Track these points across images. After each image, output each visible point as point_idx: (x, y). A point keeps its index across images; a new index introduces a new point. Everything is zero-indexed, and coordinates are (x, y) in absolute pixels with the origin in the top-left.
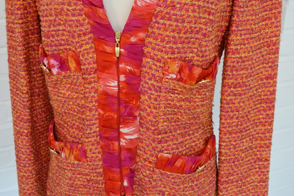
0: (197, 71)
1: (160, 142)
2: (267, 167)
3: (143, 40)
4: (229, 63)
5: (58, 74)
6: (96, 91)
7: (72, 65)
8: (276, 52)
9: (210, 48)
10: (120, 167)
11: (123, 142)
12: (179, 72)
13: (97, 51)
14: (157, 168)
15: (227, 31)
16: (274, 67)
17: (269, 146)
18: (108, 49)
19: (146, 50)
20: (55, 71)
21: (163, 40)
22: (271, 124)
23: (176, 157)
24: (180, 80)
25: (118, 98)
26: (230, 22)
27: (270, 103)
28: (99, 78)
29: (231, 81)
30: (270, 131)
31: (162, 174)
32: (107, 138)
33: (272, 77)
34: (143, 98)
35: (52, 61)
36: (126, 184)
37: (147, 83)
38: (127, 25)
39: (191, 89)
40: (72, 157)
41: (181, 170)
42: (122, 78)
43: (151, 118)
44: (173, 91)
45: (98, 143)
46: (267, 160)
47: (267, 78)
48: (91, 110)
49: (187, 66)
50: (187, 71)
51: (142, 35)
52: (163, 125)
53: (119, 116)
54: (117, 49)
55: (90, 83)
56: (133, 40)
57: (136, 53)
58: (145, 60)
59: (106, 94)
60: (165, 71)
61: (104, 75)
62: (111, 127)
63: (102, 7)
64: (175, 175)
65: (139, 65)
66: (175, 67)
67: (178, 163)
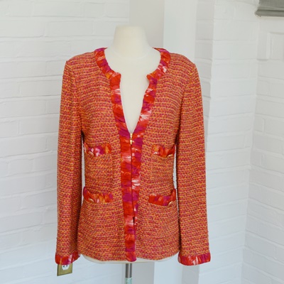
0: (167, 151)
1: (151, 188)
2: (205, 207)
3: (142, 136)
4: (180, 148)
5: (99, 156)
6: (120, 162)
7: (107, 150)
8: (203, 142)
9: (172, 139)
10: (132, 201)
11: (133, 187)
12: (159, 151)
13: (121, 143)
14: (150, 202)
15: (178, 132)
16: (203, 150)
17: (205, 195)
18: (127, 141)
19: (144, 141)
20: (97, 154)
21: (151, 136)
22: (204, 182)
23: (158, 196)
24: (159, 155)
25: (131, 165)
26: (179, 127)
27: (203, 169)
28: (121, 155)
29: (182, 157)
30: (205, 186)
31: (151, 206)
32: (126, 186)
33: (203, 156)
34: (142, 164)
35: (97, 149)
36: (135, 210)
37: (144, 157)
38: (136, 130)
39: (164, 160)
40: (104, 201)
41: (161, 204)
42: (133, 155)
43: (146, 174)
44: (156, 161)
45: (120, 190)
46: (205, 203)
47: (200, 156)
48: (117, 172)
49: (162, 148)
50: (162, 151)
51: (142, 134)
52: (152, 178)
53: (132, 174)
54: (131, 141)
55: (117, 158)
56: (139, 136)
57: (139, 143)
58: (143, 146)
59: (125, 163)
60: (153, 150)
61: (125, 154)
62: (127, 180)
63: (125, 122)
64: (159, 206)
65: (141, 148)
66: (157, 148)
67: (160, 199)
